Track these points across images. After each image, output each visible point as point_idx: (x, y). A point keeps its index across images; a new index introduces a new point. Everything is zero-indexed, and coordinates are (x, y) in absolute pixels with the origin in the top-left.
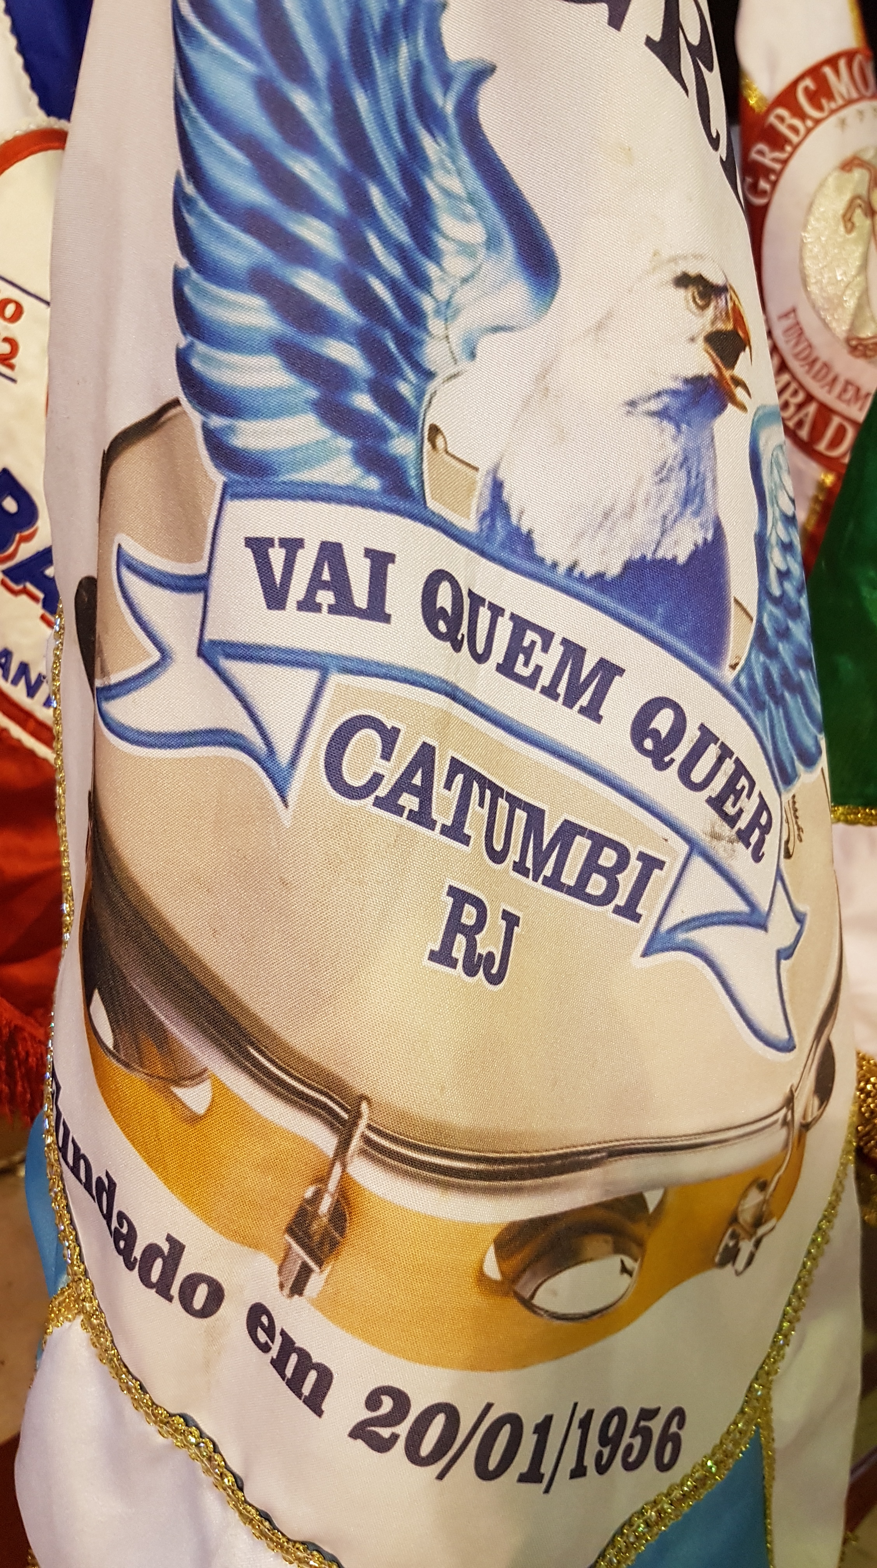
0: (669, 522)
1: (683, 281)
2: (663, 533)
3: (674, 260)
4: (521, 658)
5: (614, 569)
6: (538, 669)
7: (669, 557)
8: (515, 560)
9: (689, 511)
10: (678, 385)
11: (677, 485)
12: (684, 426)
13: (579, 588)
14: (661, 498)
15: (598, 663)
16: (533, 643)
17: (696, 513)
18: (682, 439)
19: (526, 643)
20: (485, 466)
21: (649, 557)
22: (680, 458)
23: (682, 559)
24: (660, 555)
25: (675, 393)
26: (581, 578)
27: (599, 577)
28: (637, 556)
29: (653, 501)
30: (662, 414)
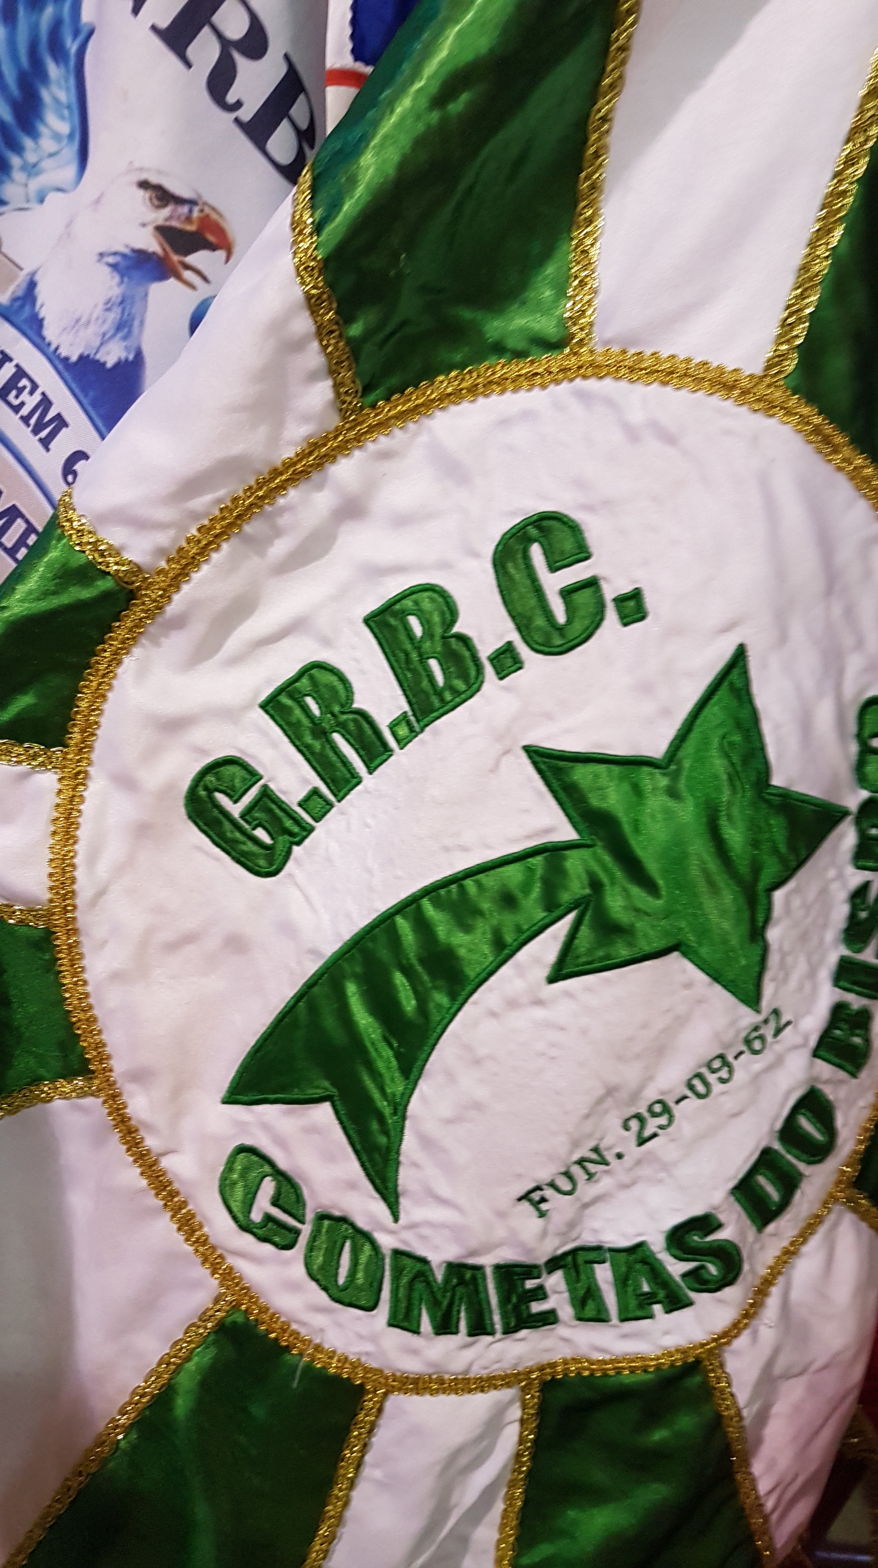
0: (107, 336)
1: (144, 185)
2: (102, 344)
3: (141, 169)
4: (14, 393)
5: (74, 358)
6: (22, 404)
7: (102, 360)
8: (29, 332)
9: (120, 335)
10: (126, 251)
11: (114, 316)
12: (126, 280)
13: (57, 362)
14: (104, 321)
15: (56, 415)
16: (24, 387)
17: (125, 338)
18: (123, 286)
19: (20, 385)
20: (28, 269)
21: (91, 357)
22: (119, 300)
23: (109, 365)
24: (98, 357)
25: (124, 255)
26: (58, 357)
27: (67, 359)
28: (86, 353)
29: (100, 321)
30: (114, 267)
